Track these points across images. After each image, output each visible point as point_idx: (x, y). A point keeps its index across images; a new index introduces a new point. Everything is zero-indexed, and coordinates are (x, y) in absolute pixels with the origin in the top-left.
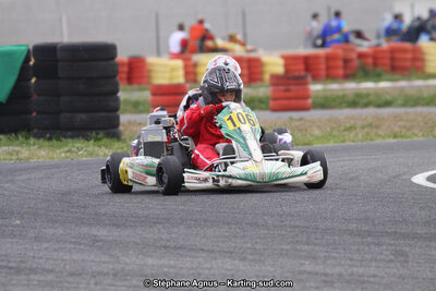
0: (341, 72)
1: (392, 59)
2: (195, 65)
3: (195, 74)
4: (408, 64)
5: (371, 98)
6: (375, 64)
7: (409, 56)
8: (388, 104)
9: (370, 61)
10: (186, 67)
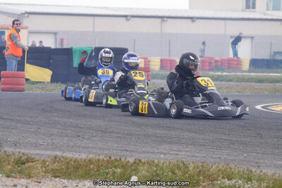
0: (208, 68)
1: (229, 63)
2: (149, 61)
3: (149, 65)
4: (235, 66)
5: (224, 78)
6: (222, 65)
7: (235, 63)
8: (230, 81)
9: (220, 64)
10: (145, 62)
